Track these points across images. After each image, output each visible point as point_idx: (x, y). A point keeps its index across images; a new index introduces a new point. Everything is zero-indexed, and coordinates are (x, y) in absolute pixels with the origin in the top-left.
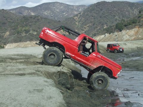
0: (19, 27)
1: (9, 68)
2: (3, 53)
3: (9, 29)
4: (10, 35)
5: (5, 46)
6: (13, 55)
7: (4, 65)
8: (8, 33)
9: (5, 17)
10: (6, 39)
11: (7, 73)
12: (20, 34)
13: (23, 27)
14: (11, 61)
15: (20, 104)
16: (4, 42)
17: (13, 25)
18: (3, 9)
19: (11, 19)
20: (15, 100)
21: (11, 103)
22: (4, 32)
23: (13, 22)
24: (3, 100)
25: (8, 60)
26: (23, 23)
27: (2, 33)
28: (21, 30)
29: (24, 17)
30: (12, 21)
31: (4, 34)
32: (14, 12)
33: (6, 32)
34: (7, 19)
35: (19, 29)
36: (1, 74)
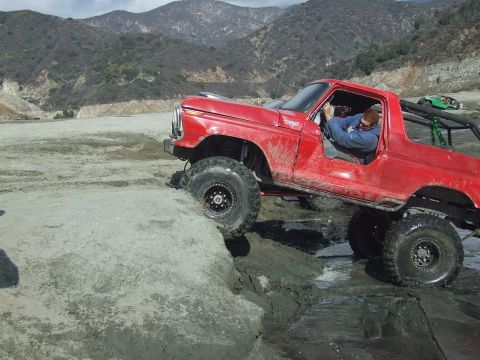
0: (110, 63)
1: (88, 167)
2: (71, 130)
3: (86, 68)
4: (88, 83)
5: (75, 111)
6: (96, 135)
7: (75, 161)
8: (82, 79)
9: (74, 39)
10: (77, 93)
11: (82, 178)
12: (114, 82)
13: (120, 63)
14: (91, 149)
15: (119, 258)
16: (74, 100)
17: (95, 58)
18: (70, 19)
19: (91, 44)
20: (105, 248)
21: (95, 255)
22: (74, 77)
23: (95, 51)
24: (76, 246)
25: (86, 147)
26: (121, 54)
27: (71, 78)
28: (117, 72)
29: (123, 38)
30: (93, 49)
31: (71, 81)
32: (97, 25)
33: (78, 77)
34: (79, 44)
35: (112, 69)
36: (69, 183)
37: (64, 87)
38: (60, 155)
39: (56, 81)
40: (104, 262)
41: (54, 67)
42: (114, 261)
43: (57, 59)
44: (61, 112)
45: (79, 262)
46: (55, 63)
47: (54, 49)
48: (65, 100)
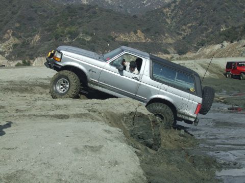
0: (58, 26)
1: (39, 103)
2: (27, 75)
3: (40, 29)
4: (41, 41)
5: (31, 61)
6: (46, 79)
7: (29, 98)
8: (37, 37)
9: (32, 7)
10: (33, 48)
11: (33, 112)
12: (61, 40)
13: (66, 26)
14: (42, 90)
15: (59, 174)
16: (30, 53)
17: (48, 21)
19: (44, 11)
20: (49, 166)
21: (41, 171)
22: (31, 36)
23: (48, 17)
24: (27, 164)
25: (38, 88)
26: (67, 19)
27: (27, 37)
28: (63, 32)
29: (68, 8)
30: (46, 15)
31: (30, 38)
33: (34, 35)
34: (36, 11)
35: (59, 30)
36: (24, 116)
37: (23, 43)
38: (19, 94)
39: (18, 38)
40: (47, 177)
41: (17, 28)
42: (55, 177)
43: (19, 22)
44: (21, 62)
45: (28, 177)
46: (17, 25)
47: (18, 14)
48: (24, 52)
